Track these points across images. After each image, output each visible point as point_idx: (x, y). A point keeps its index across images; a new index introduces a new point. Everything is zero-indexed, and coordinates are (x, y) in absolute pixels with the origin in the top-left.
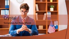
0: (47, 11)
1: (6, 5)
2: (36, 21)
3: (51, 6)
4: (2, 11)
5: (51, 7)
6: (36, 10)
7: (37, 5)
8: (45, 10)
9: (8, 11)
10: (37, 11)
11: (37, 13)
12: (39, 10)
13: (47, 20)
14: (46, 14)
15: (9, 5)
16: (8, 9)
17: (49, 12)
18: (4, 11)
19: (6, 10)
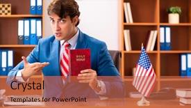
0: (158, 23)
1: (33, 4)
2: (125, 54)
3: (171, 9)
4: (21, 23)
5: (171, 12)
6: (125, 21)
7: (128, 4)
8: (153, 22)
9: (39, 22)
10: (128, 23)
11: (128, 31)
12: (134, 21)
13: (159, 52)
14: (156, 32)
16: (40, 18)
17: (165, 27)
18: (27, 22)
19: (33, 21)
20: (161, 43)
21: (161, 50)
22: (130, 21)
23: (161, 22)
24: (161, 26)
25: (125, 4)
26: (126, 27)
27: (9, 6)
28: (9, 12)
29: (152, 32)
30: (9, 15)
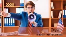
0: (62, 9)
1: (21, 3)
2: (51, 19)
4: (17, 9)
6: (51, 8)
7: (52, 3)
8: (60, 8)
9: (23, 9)
10: (52, 9)
11: (52, 11)
13: (62, 18)
14: (61, 12)
15: (24, 4)
16: (23, 7)
18: (19, 9)
19: (21, 9)
20: (63, 15)
21: (63, 17)
22: (53, 8)
23: (63, 8)
24: (63, 10)
25: (51, 3)
26: (52, 10)
27: (13, 4)
28: (13, 5)
29: (60, 12)
30: (13, 6)
